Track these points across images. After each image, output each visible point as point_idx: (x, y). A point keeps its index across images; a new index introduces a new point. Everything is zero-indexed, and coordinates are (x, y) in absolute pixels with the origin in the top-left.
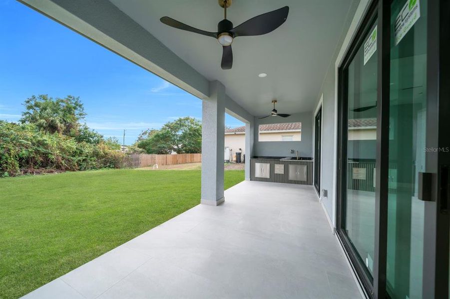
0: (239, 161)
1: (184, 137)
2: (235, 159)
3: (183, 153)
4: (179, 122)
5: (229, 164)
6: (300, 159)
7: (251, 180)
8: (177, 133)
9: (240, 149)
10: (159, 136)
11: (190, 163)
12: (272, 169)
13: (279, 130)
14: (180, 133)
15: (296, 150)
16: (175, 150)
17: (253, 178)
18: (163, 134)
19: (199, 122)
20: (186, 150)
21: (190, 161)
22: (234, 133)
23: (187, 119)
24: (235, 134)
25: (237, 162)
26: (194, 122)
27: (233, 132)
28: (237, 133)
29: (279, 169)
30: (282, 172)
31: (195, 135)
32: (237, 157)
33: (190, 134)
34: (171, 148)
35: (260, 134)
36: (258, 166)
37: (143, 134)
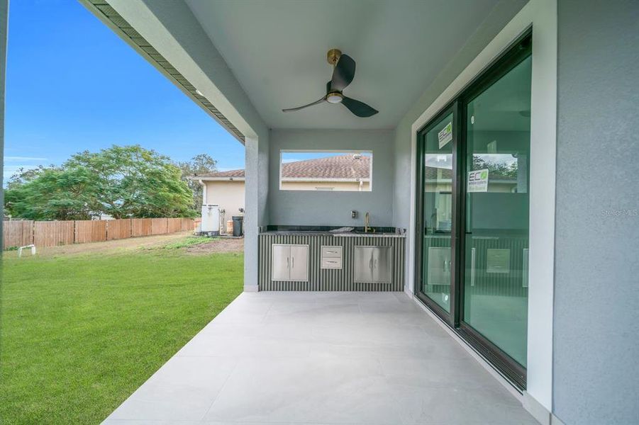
0: (238, 232)
1: (127, 184)
2: (229, 229)
3: (128, 217)
4: (113, 155)
5: (217, 239)
6: (371, 230)
7: (260, 290)
8: (110, 178)
9: (242, 210)
10: (54, 180)
11: (142, 236)
12: (314, 258)
13: (311, 177)
14: (119, 177)
15: (362, 213)
16: (108, 212)
17: (265, 283)
18: (66, 177)
19: (163, 158)
20: (133, 211)
21: (141, 234)
22: (228, 179)
23: (135, 150)
24: (231, 182)
25: (234, 236)
26: (152, 157)
27: (227, 176)
28: (234, 179)
29: (331, 258)
30: (338, 265)
31: (152, 182)
32: (234, 224)
33: (141, 181)
34: (98, 208)
35: (283, 182)
36: (278, 251)
37: (21, 176)
